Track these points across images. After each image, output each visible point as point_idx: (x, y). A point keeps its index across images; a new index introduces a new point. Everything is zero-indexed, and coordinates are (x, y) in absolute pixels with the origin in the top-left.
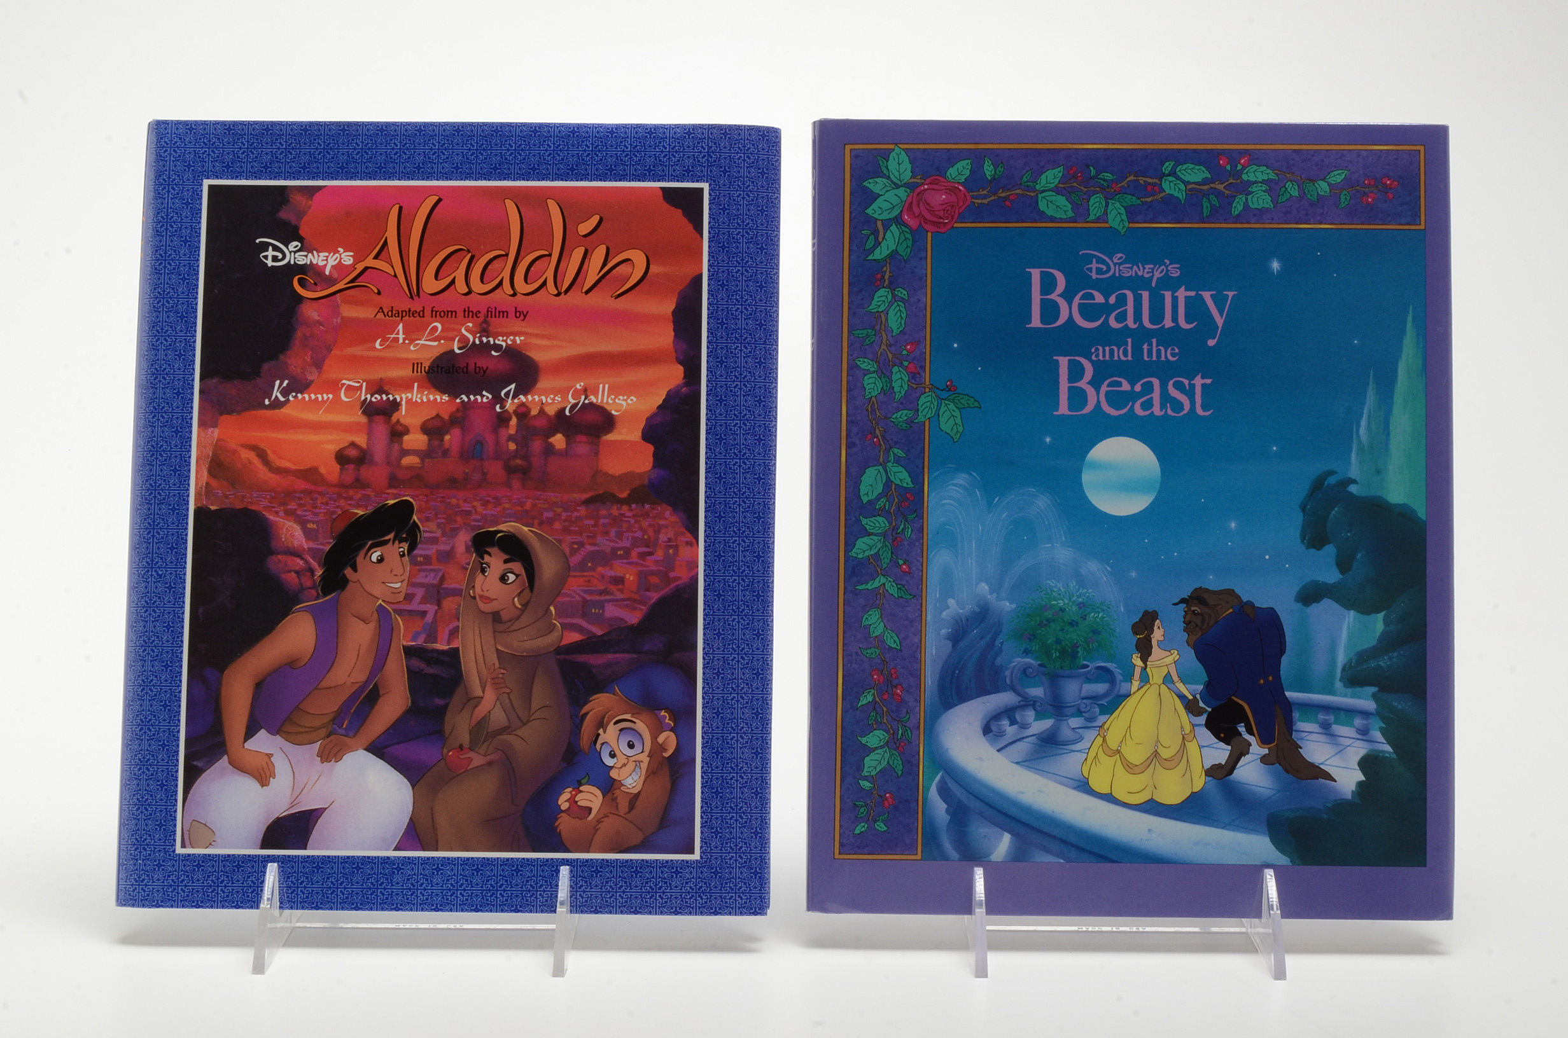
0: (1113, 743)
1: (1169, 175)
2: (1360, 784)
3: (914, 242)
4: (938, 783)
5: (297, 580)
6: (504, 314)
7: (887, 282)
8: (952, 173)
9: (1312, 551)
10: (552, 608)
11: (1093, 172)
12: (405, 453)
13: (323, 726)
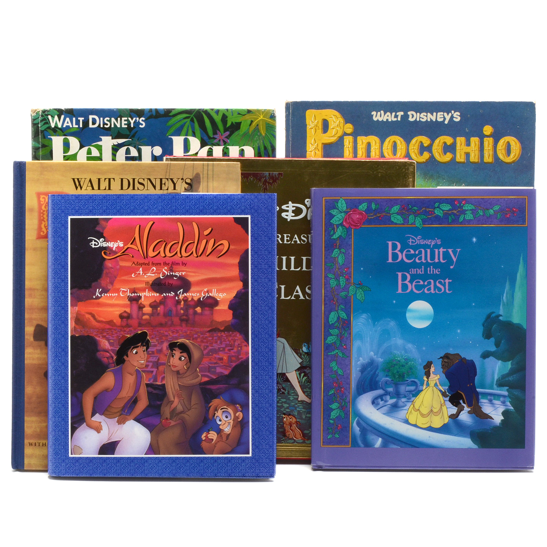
0: (417, 407)
1: (437, 208)
2: (502, 420)
3: (347, 232)
4: (357, 421)
5: (107, 360)
6: (178, 264)
7: (338, 247)
8: (361, 207)
9: (486, 340)
10: (198, 369)
11: (410, 207)
12: (144, 314)
13: (118, 412)
